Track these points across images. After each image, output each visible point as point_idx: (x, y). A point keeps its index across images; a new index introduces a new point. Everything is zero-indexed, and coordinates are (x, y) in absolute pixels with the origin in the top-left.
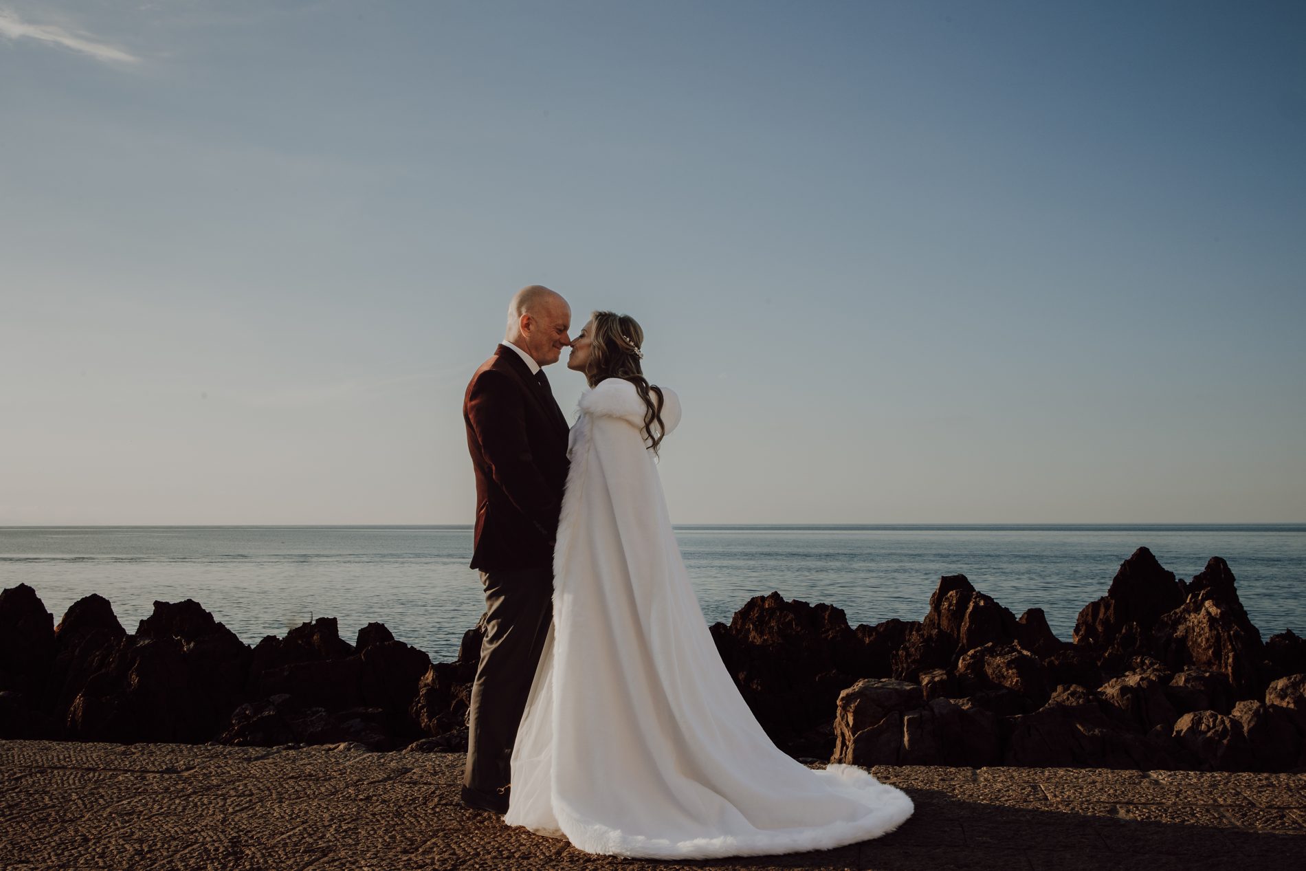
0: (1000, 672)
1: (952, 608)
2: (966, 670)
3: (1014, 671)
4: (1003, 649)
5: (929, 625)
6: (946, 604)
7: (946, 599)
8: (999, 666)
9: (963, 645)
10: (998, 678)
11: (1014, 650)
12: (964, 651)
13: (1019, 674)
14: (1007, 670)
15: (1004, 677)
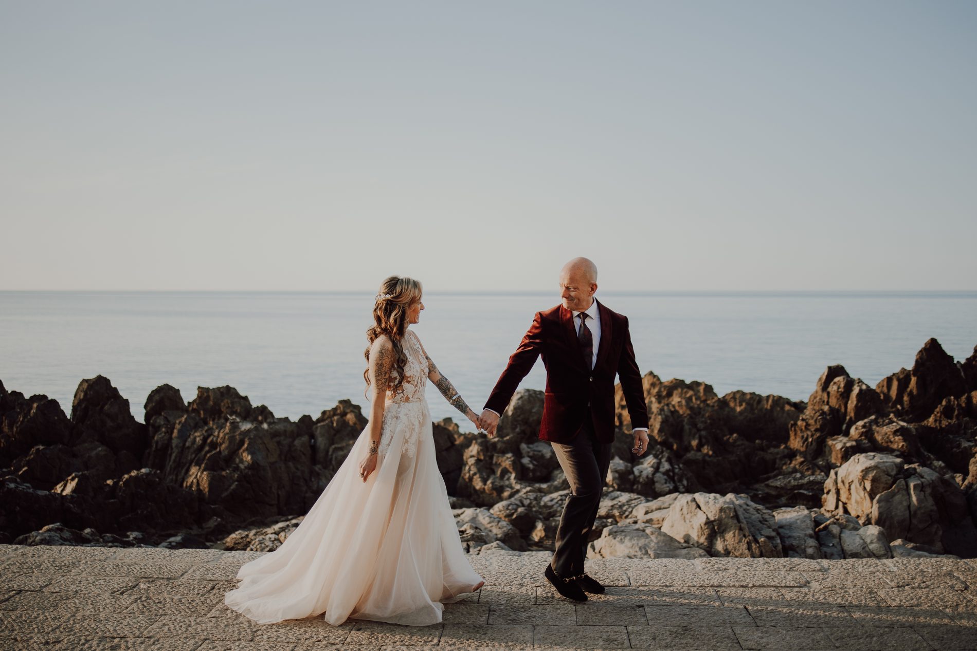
0: (888, 438)
1: (840, 390)
2: (861, 436)
3: (900, 437)
4: (884, 421)
5: (819, 402)
6: (835, 388)
7: (835, 383)
8: (886, 434)
9: (851, 418)
10: (887, 442)
11: (891, 422)
12: (852, 423)
13: (905, 440)
14: (894, 437)
15: (891, 442)
